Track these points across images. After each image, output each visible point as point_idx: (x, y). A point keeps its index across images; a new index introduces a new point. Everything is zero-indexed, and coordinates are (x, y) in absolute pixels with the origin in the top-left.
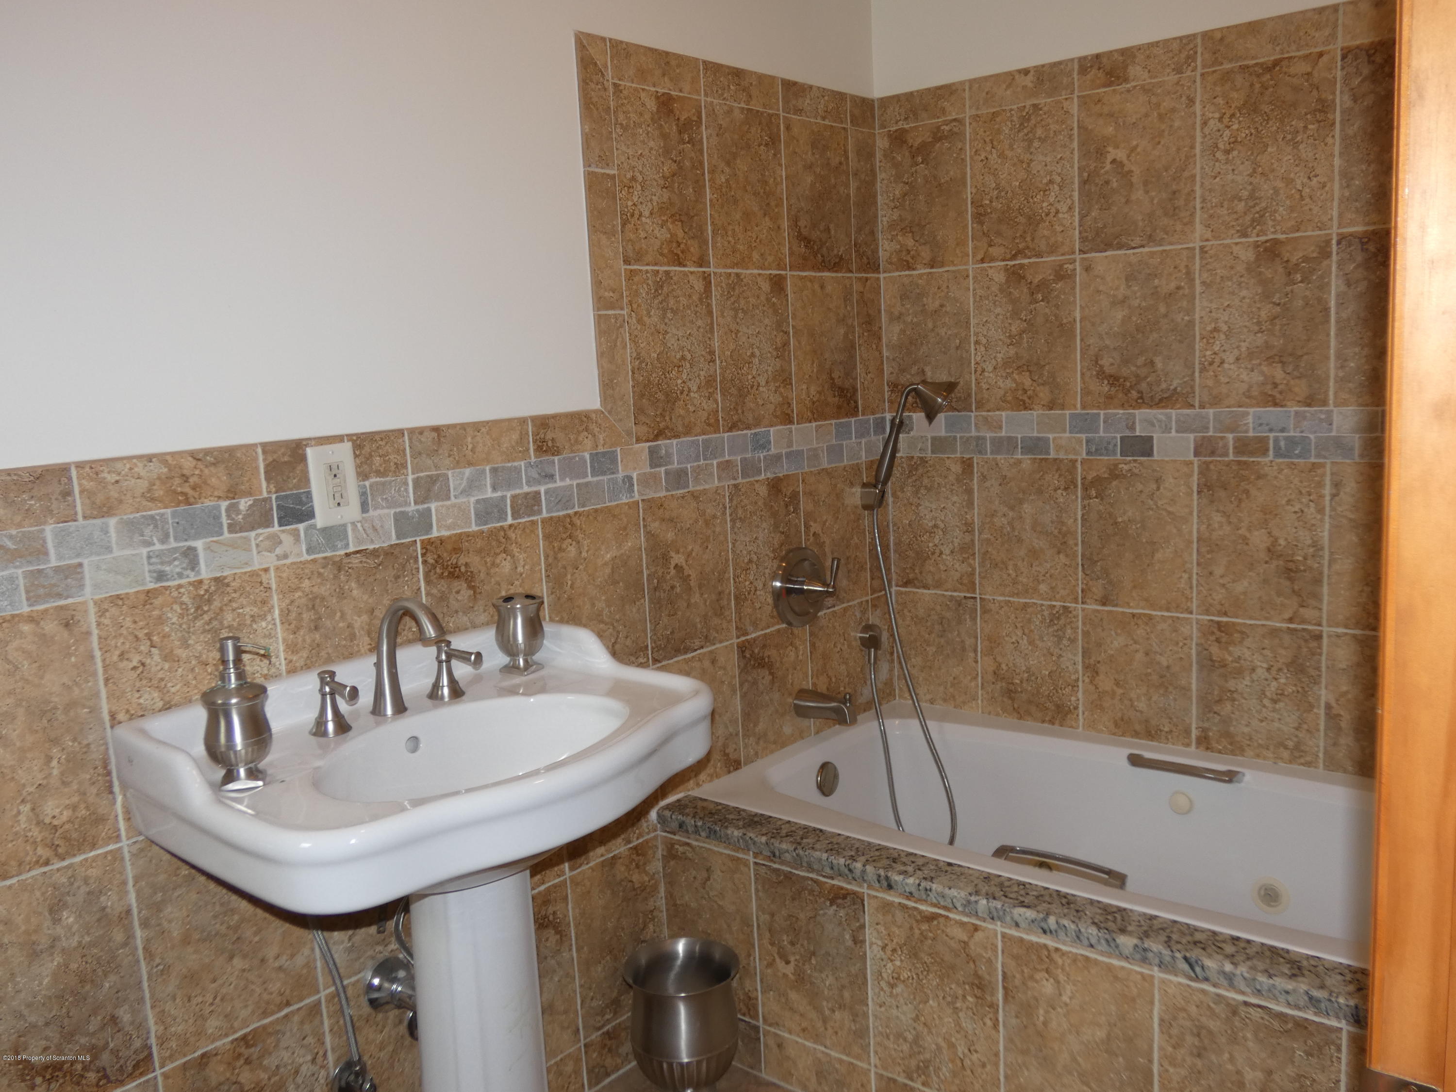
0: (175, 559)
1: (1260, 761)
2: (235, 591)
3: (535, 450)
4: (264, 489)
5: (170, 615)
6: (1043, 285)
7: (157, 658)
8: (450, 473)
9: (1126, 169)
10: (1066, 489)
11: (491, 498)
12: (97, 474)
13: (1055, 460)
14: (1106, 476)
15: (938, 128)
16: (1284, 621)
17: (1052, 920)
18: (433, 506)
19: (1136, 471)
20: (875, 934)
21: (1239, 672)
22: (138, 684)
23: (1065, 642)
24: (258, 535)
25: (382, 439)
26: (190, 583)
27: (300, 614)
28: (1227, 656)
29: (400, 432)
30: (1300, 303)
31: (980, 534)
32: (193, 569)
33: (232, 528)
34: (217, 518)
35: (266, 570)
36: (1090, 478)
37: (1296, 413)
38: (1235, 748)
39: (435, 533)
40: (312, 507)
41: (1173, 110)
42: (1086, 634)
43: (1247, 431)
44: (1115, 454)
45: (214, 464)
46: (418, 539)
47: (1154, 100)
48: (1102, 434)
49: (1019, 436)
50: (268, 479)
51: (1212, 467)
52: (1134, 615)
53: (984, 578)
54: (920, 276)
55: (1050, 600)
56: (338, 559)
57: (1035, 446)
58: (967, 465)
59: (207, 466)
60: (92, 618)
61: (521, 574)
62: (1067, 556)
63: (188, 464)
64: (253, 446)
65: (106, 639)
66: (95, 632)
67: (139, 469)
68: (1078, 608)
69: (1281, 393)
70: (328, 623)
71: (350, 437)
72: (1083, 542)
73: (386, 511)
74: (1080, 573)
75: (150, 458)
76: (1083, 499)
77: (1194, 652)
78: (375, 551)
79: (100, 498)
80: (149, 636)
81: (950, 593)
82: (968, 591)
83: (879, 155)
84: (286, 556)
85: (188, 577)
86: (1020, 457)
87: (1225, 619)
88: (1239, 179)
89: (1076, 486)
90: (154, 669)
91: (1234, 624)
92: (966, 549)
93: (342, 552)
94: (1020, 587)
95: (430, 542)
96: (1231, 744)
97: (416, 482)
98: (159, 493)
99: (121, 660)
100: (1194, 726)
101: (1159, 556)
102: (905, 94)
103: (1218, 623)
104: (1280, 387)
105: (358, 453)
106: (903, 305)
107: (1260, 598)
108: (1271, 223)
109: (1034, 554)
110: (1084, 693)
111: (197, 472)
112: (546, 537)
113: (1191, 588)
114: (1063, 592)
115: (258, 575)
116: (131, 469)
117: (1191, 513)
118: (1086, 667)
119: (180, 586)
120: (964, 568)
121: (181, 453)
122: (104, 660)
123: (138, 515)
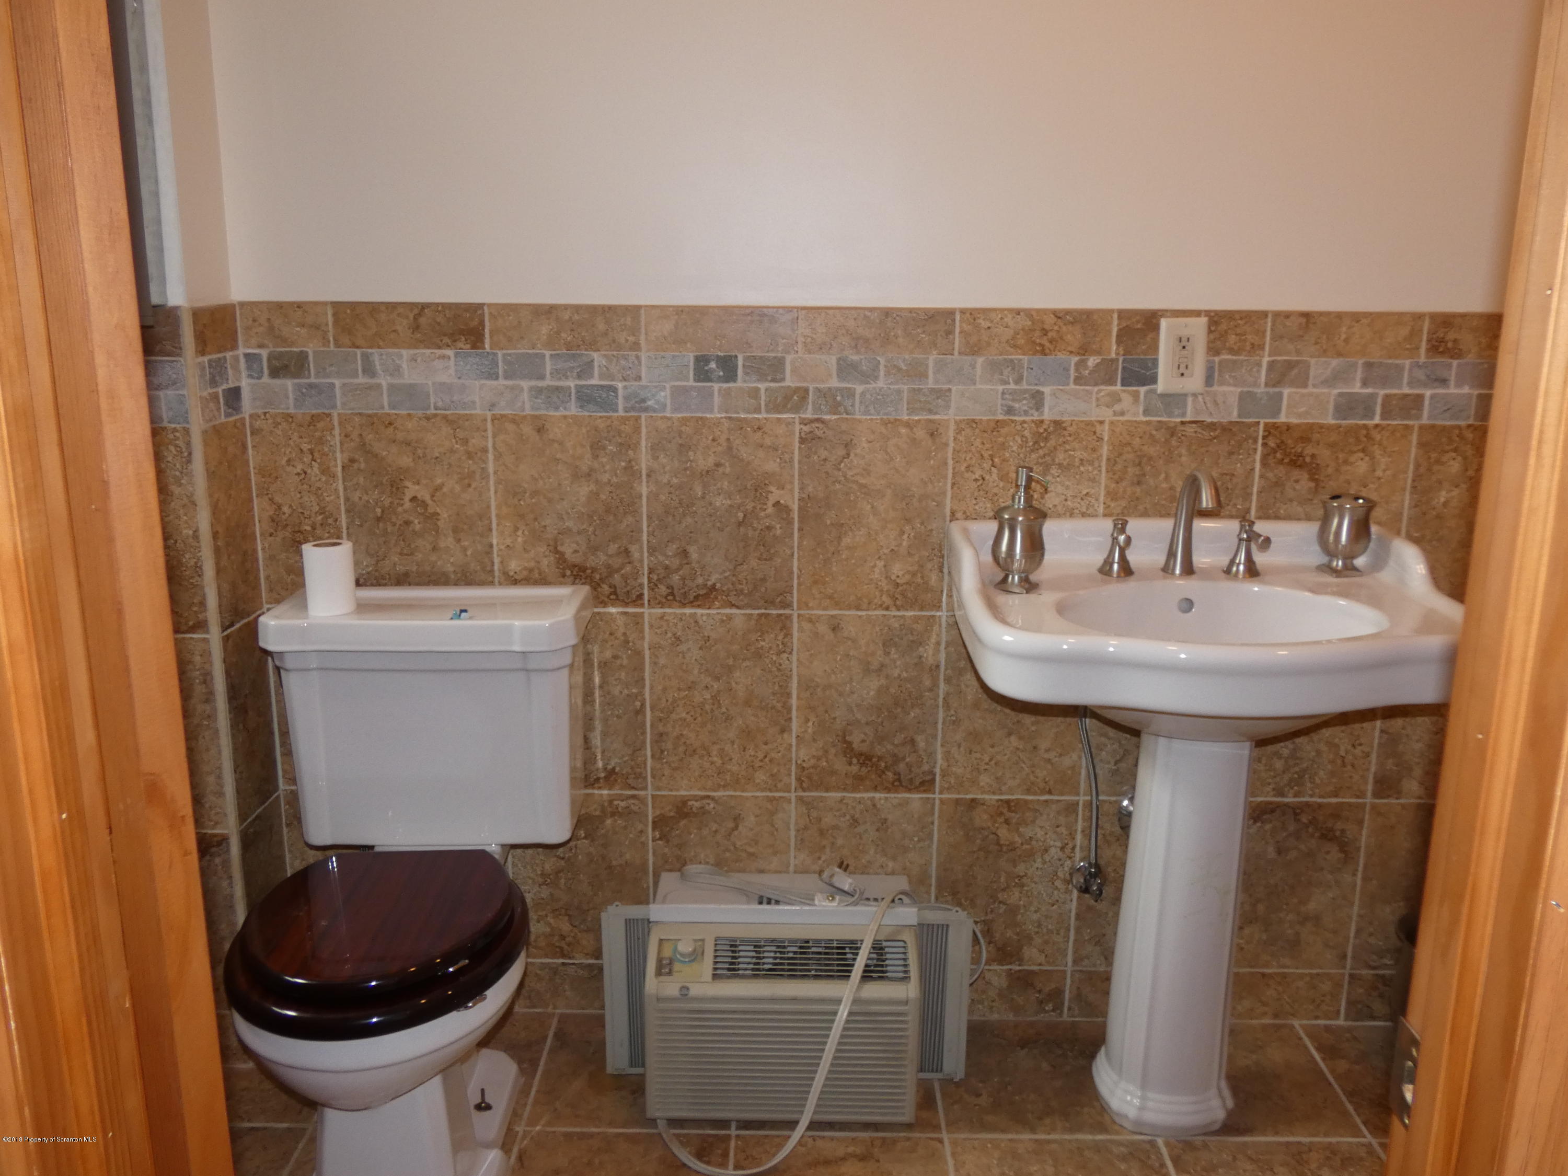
0: (1025, 399)
2: (1070, 435)
3: (1428, 350)
4: (1113, 350)
5: (1011, 444)
7: (995, 476)
8: (1313, 361)
11: (1357, 393)
12: (975, 319)
18: (1286, 392)
22: (976, 494)
24: (1099, 391)
25: (1241, 319)
26: (1033, 421)
27: (1126, 467)
29: (1265, 314)
32: (1037, 410)
33: (1078, 380)
34: (1067, 370)
35: (1101, 422)
39: (1283, 418)
40: (1156, 373)
45: (1072, 323)
46: (1262, 421)
50: (1119, 342)
56: (1172, 425)
59: (1065, 324)
60: (951, 433)
61: (1379, 478)
63: (1050, 320)
64: (1112, 311)
65: (958, 452)
66: (952, 444)
67: (1008, 320)
70: (1152, 482)
71: (1207, 313)
73: (1232, 389)
75: (1018, 312)
78: (1213, 424)
79: (974, 339)
80: (992, 457)
84: (1122, 414)
85: (1032, 415)
90: (991, 484)
93: (1179, 420)
95: (1275, 426)
97: (1271, 365)
98: (1021, 341)
99: (967, 471)
105: (1213, 328)
111: (1056, 328)
112: (1421, 445)
115: (1093, 425)
116: (1002, 319)
119: (1024, 422)
121: (1045, 311)
122: (954, 469)
123: (1000, 357)
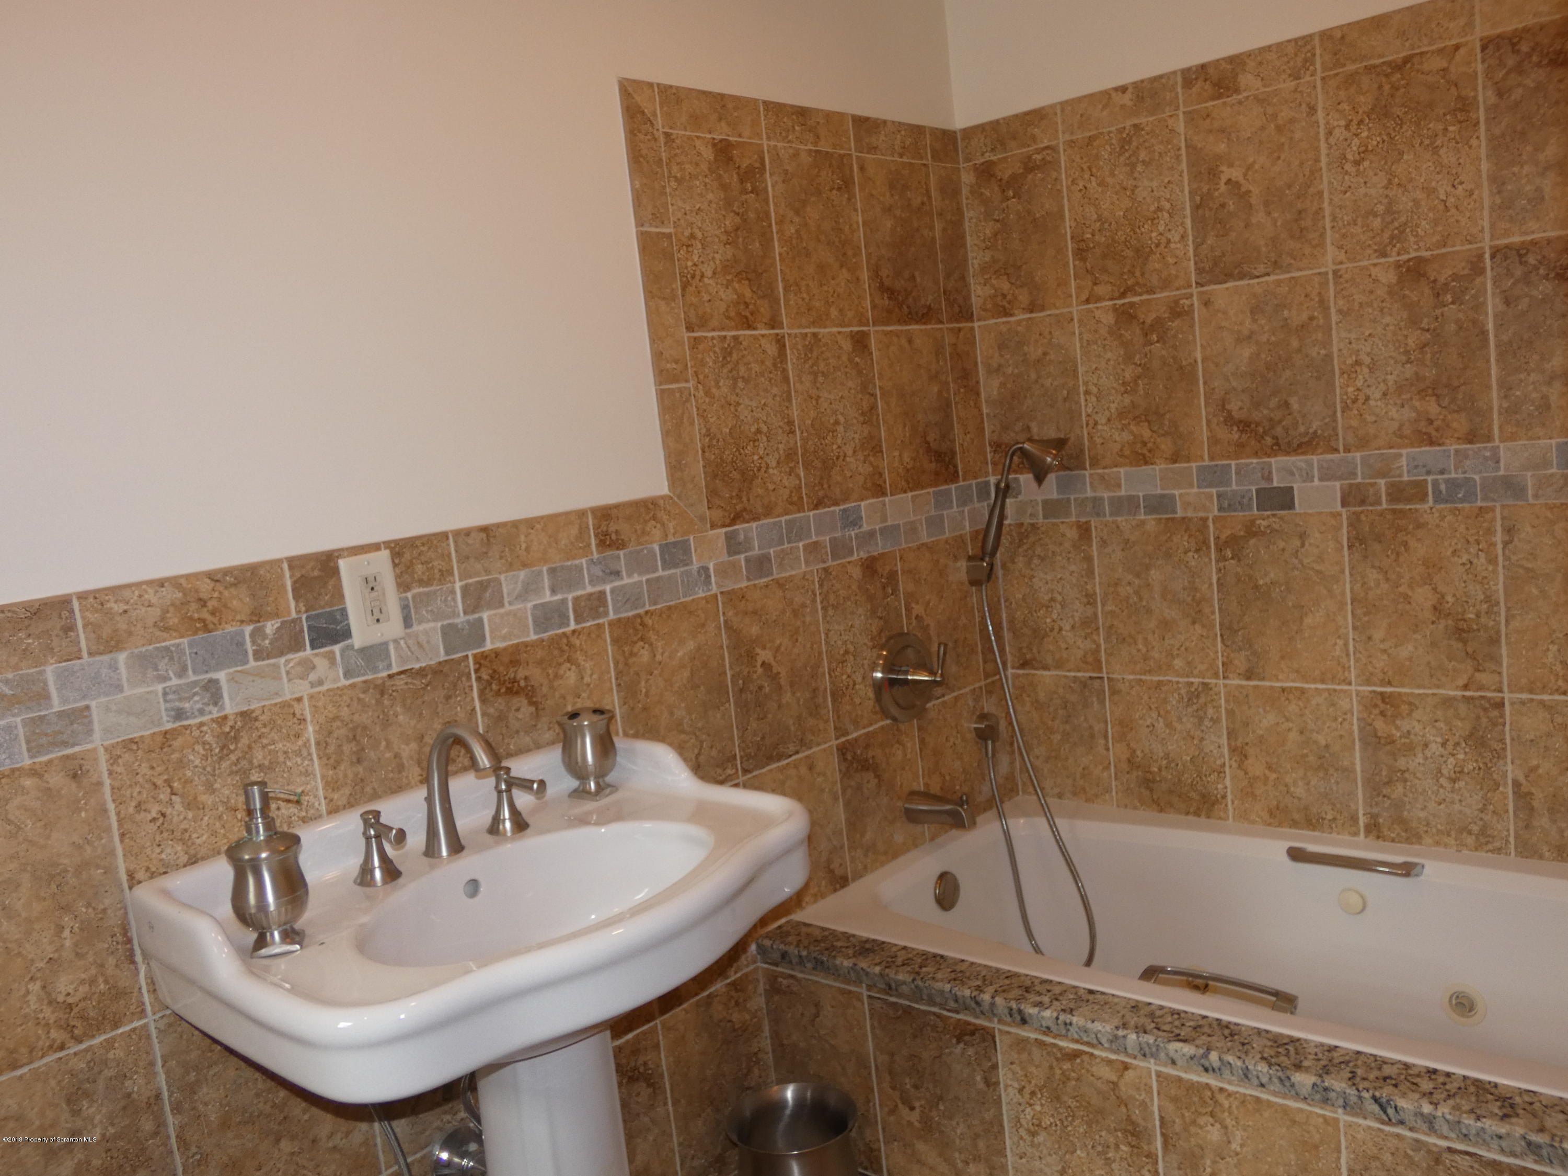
0: (195, 694)
1: (1441, 849)
2: (265, 726)
3: (598, 546)
4: (292, 608)
5: (191, 757)
6: (1158, 323)
7: (179, 807)
8: (502, 577)
9: (1243, 189)
10: (1197, 551)
11: (550, 602)
12: (102, 604)
13: (1184, 518)
14: (1242, 533)
15: (1029, 157)
16: (1457, 688)
17: (1214, 1056)
18: (485, 615)
19: (1276, 527)
20: (1010, 1075)
21: (1410, 749)
22: (158, 838)
23: (1207, 723)
24: (288, 661)
25: (423, 545)
26: (212, 720)
27: (340, 746)
28: (1394, 732)
29: (444, 535)
30: (1453, 327)
31: (1103, 605)
32: (216, 704)
33: (258, 655)
34: (241, 644)
35: (299, 700)
36: (1223, 537)
37: (1457, 451)
38: (1411, 836)
39: (489, 646)
40: (348, 625)
41: (1292, 121)
42: (1230, 713)
43: (1401, 476)
44: (1251, 509)
45: (234, 585)
46: (470, 653)
47: (1270, 110)
48: (1234, 487)
49: (1141, 494)
50: (296, 597)
51: (1363, 517)
52: (1284, 690)
53: (1111, 654)
54: (1019, 323)
55: (1187, 676)
56: (379, 682)
57: (1160, 504)
58: (1084, 530)
59: (226, 588)
60: (103, 767)
61: (588, 685)
62: (1203, 626)
63: (205, 587)
64: (278, 562)
65: (119, 789)
66: (107, 782)
67: (150, 596)
68: (1219, 684)
69: (1437, 430)
70: (372, 754)
71: (388, 544)
72: (1220, 609)
73: (432, 625)
74: (1219, 645)
75: (161, 583)
76: (1217, 561)
77: (1355, 728)
78: (422, 669)
79: (106, 632)
80: (168, 783)
81: (1073, 674)
82: (1093, 671)
83: (965, 191)
84: (320, 682)
85: (210, 713)
86: (1143, 517)
87: (1389, 689)
88: (1373, 192)
89: (1209, 547)
90: (175, 819)
91: (1400, 694)
92: (1089, 623)
93: (384, 674)
94: (1152, 664)
95: (484, 656)
96: (1406, 831)
97: (465, 590)
98: (173, 620)
99: (138, 812)
100: (1361, 812)
101: (1308, 621)
102: (991, 123)
103: (1382, 694)
104: (1436, 423)
105: (397, 561)
106: (1002, 356)
107: (1429, 663)
108: (1412, 239)
109: (1166, 625)
110: (1232, 779)
111: (216, 595)
112: (615, 641)
113: (1348, 655)
114: (1201, 667)
115: (290, 706)
116: (140, 596)
117: (1343, 571)
118: (1233, 750)
119: (202, 724)
120: (1088, 645)
121: (196, 576)
122: (118, 814)
123: (151, 647)
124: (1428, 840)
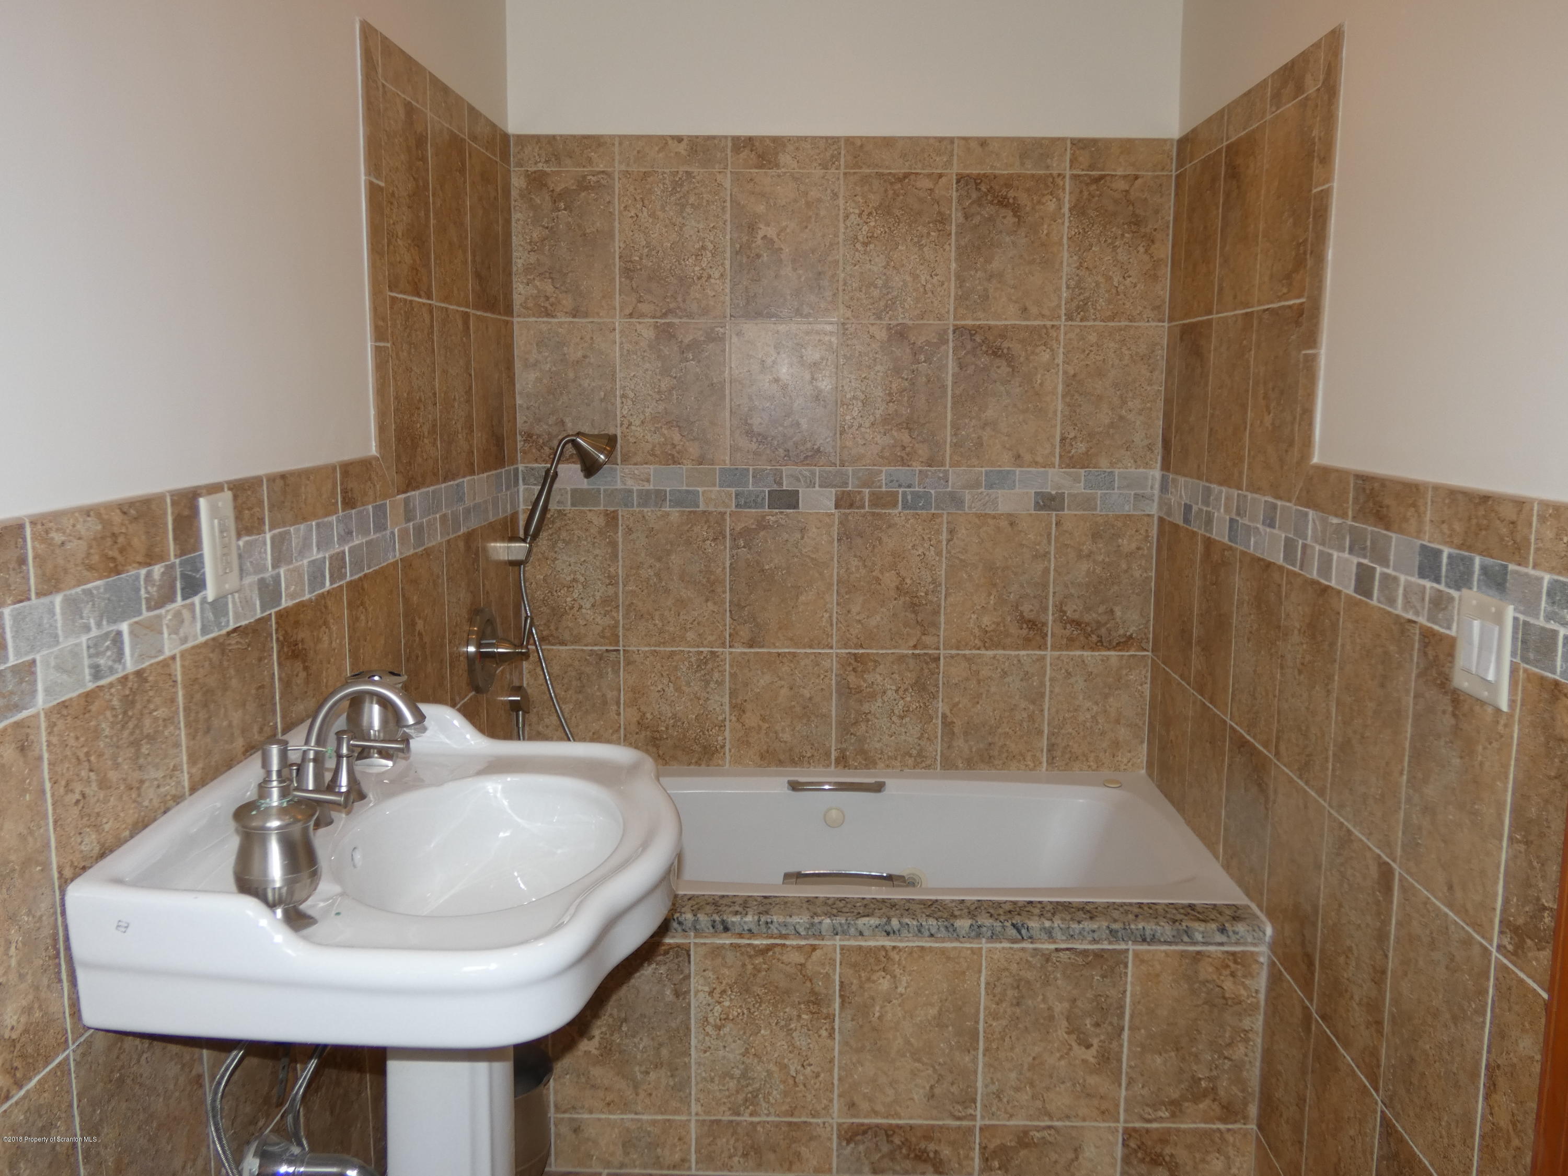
0: (107, 648)
1: (889, 770)
2: (152, 688)
3: (342, 503)
4: (172, 550)
5: (103, 725)
6: (694, 346)
7: (94, 786)
8: (292, 530)
9: (776, 246)
10: (714, 540)
11: (316, 560)
12: (47, 533)
13: (704, 512)
14: (754, 527)
15: (584, 177)
16: (909, 648)
17: (895, 922)
18: (283, 571)
19: (783, 522)
20: (701, 981)
21: (873, 696)
22: (80, 824)
23: (712, 685)
24: (167, 613)
25: (249, 488)
26: (118, 680)
28: (862, 683)
29: (261, 480)
30: (924, 379)
31: (624, 586)
32: (120, 661)
33: (148, 604)
34: (138, 591)
35: (174, 658)
36: (738, 529)
37: (920, 471)
38: (869, 762)
39: (284, 603)
40: (204, 574)
41: (819, 200)
42: (733, 676)
43: (880, 487)
44: (763, 507)
45: (136, 520)
46: (273, 611)
47: (802, 188)
48: (751, 488)
49: (668, 489)
50: (175, 539)
51: (850, 518)
52: (779, 654)
53: (628, 630)
54: (560, 324)
55: (698, 647)
56: (222, 640)
57: (684, 499)
58: (612, 519)
59: (130, 522)
60: (44, 737)
62: (715, 603)
63: (117, 519)
64: (164, 496)
65: (54, 765)
66: (46, 755)
67: (80, 526)
68: (725, 652)
69: (908, 455)
71: (230, 485)
72: (731, 589)
73: (253, 578)
74: (728, 620)
75: (88, 512)
76: (731, 549)
77: (834, 682)
78: (246, 628)
79: (50, 567)
80: (88, 756)
81: (590, 648)
82: (611, 645)
83: (514, 193)
84: (186, 639)
85: (116, 671)
86: (668, 509)
87: (861, 651)
88: (875, 269)
89: (724, 537)
90: (92, 802)
91: (868, 654)
92: (609, 602)
93: (225, 631)
94: (666, 636)
95: (281, 615)
96: (865, 760)
97: (273, 539)
98: (95, 558)
99: (67, 793)
100: (833, 748)
101: (802, 598)
102: (547, 136)
103: (855, 654)
104: (908, 449)
105: (235, 504)
106: (540, 353)
107: (891, 629)
108: (900, 310)
109: (681, 603)
110: (731, 731)
111: (123, 530)
112: (349, 604)
113: (832, 625)
114: (711, 638)
115: (168, 665)
116: (73, 526)
117: (832, 559)
118: (733, 707)
119: (111, 685)
120: (608, 621)
121: (111, 505)
122: (53, 796)
123: (79, 590)
124: (881, 765)
